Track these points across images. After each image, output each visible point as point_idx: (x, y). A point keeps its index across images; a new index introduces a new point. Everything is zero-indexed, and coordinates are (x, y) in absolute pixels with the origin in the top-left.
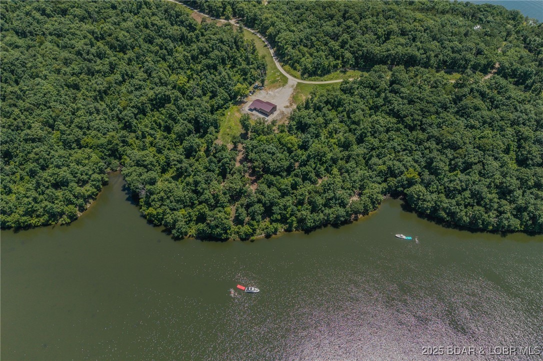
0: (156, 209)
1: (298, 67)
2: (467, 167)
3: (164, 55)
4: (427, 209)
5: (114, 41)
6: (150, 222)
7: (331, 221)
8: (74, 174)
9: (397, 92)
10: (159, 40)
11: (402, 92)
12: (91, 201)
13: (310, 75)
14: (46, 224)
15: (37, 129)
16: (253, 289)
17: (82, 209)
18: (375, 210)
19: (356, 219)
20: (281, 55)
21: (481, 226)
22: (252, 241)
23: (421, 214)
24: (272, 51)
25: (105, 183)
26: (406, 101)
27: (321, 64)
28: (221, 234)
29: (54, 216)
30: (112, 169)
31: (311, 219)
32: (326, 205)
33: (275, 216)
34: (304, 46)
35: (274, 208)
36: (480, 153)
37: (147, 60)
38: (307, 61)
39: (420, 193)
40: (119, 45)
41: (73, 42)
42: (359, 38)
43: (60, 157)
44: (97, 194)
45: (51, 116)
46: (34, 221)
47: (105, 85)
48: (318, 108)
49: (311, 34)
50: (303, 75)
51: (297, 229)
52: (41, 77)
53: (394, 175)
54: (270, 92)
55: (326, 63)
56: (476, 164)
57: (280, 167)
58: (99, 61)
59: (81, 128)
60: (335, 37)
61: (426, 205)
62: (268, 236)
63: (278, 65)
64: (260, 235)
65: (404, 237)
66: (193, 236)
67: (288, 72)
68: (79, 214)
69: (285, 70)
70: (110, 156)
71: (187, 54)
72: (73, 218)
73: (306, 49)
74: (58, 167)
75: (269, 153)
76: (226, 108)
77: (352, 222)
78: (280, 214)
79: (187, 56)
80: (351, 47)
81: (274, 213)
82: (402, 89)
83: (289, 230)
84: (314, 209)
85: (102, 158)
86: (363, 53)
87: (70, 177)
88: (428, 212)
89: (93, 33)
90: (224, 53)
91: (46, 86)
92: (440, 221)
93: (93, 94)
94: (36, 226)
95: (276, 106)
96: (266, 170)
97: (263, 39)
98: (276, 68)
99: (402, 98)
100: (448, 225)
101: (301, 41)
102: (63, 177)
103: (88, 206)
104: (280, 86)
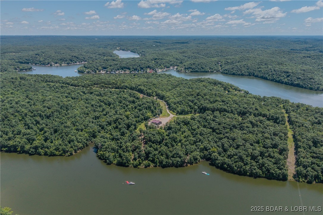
0: (103, 152)
1: (175, 111)
2: (238, 147)
3: (125, 107)
4: (219, 163)
5: (107, 102)
6: (100, 158)
7: (174, 164)
8: (77, 139)
9: (214, 121)
10: (124, 102)
11: (216, 120)
12: (80, 150)
13: (180, 114)
14: (61, 155)
15: (69, 123)
16: (132, 183)
17: (76, 152)
18: (196, 164)
19: (187, 166)
20: (170, 108)
21: (243, 172)
22: (138, 168)
23: (217, 167)
24: (167, 107)
25: (87, 145)
26: (217, 124)
27: (184, 110)
28: (126, 163)
29: (65, 152)
30: (92, 142)
31: (165, 161)
32: (173, 157)
33: (150, 158)
34: (179, 104)
35: (150, 155)
36: (244, 142)
37: (117, 108)
38: (179, 109)
39: (216, 156)
40: (108, 103)
41: (91, 102)
42: (202, 102)
43: (74, 133)
44: (83, 148)
45: (75, 121)
46: (57, 153)
47: (99, 115)
48: (179, 124)
49: (183, 100)
50: (177, 114)
51: (159, 166)
52: (76, 110)
53: (207, 150)
54: (162, 119)
55: (186, 110)
56: (241, 146)
57: (156, 140)
58: (99, 108)
59: (84, 126)
60: (192, 101)
61: (217, 162)
62: (146, 167)
63: (168, 111)
64: (142, 166)
65: (206, 173)
66: (115, 164)
67: (171, 113)
68: (74, 153)
69: (170, 112)
70: (92, 136)
71: (133, 106)
72: (71, 154)
73: (179, 105)
74: (72, 135)
75: (152, 134)
76: (142, 123)
77: (184, 167)
78: (152, 158)
79: (133, 107)
80: (198, 105)
81: (149, 157)
82: (216, 119)
83: (155, 166)
84: (167, 157)
85: (89, 137)
86: (203, 107)
87: (75, 139)
88: (219, 165)
89: (100, 100)
90: (147, 105)
91: (77, 112)
92: (225, 170)
93: (93, 116)
94: (57, 155)
95: (161, 122)
96: (150, 141)
97: (165, 103)
98: (167, 111)
99: (216, 122)
100: (229, 172)
101: (178, 102)
102: (73, 139)
103: (78, 151)
104: (166, 117)
